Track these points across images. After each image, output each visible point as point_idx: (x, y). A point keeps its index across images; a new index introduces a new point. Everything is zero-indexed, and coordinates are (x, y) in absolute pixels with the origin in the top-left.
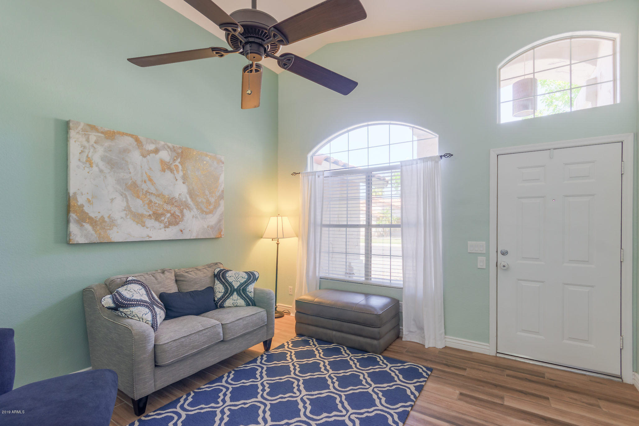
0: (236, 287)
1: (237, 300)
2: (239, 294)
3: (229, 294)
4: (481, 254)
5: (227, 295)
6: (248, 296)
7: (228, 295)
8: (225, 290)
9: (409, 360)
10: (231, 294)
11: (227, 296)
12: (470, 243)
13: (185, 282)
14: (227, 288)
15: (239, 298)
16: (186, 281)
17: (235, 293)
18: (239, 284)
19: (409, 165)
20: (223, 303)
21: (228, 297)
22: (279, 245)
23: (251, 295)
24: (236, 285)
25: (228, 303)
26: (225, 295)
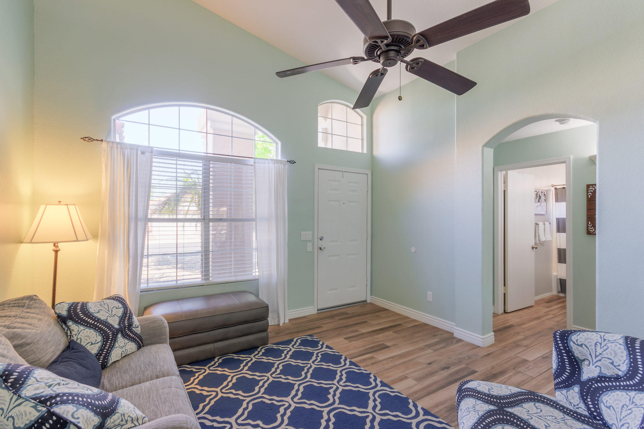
0: (117, 326)
1: (125, 344)
2: (125, 336)
3: (111, 341)
4: (309, 241)
5: (108, 344)
6: (136, 334)
7: (111, 343)
8: (103, 337)
9: (296, 336)
10: (115, 339)
11: (110, 345)
12: (303, 233)
13: (28, 347)
14: (105, 332)
15: (127, 341)
16: (28, 344)
17: (119, 335)
18: (117, 320)
19: (262, 163)
20: (107, 359)
21: (112, 347)
22: (59, 253)
23: (138, 331)
24: (115, 322)
25: (115, 355)
26: (106, 345)
